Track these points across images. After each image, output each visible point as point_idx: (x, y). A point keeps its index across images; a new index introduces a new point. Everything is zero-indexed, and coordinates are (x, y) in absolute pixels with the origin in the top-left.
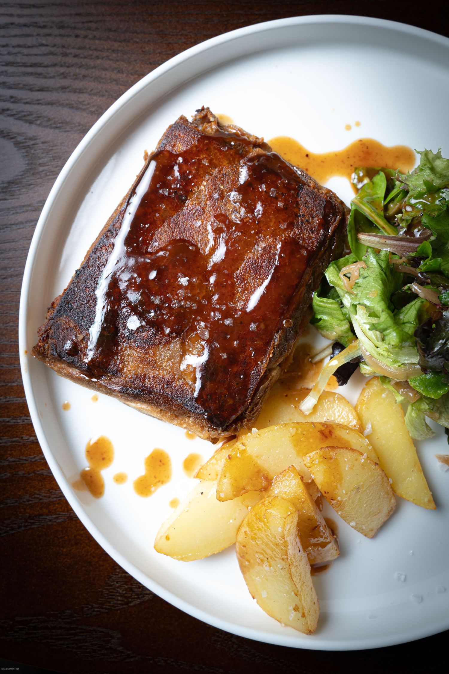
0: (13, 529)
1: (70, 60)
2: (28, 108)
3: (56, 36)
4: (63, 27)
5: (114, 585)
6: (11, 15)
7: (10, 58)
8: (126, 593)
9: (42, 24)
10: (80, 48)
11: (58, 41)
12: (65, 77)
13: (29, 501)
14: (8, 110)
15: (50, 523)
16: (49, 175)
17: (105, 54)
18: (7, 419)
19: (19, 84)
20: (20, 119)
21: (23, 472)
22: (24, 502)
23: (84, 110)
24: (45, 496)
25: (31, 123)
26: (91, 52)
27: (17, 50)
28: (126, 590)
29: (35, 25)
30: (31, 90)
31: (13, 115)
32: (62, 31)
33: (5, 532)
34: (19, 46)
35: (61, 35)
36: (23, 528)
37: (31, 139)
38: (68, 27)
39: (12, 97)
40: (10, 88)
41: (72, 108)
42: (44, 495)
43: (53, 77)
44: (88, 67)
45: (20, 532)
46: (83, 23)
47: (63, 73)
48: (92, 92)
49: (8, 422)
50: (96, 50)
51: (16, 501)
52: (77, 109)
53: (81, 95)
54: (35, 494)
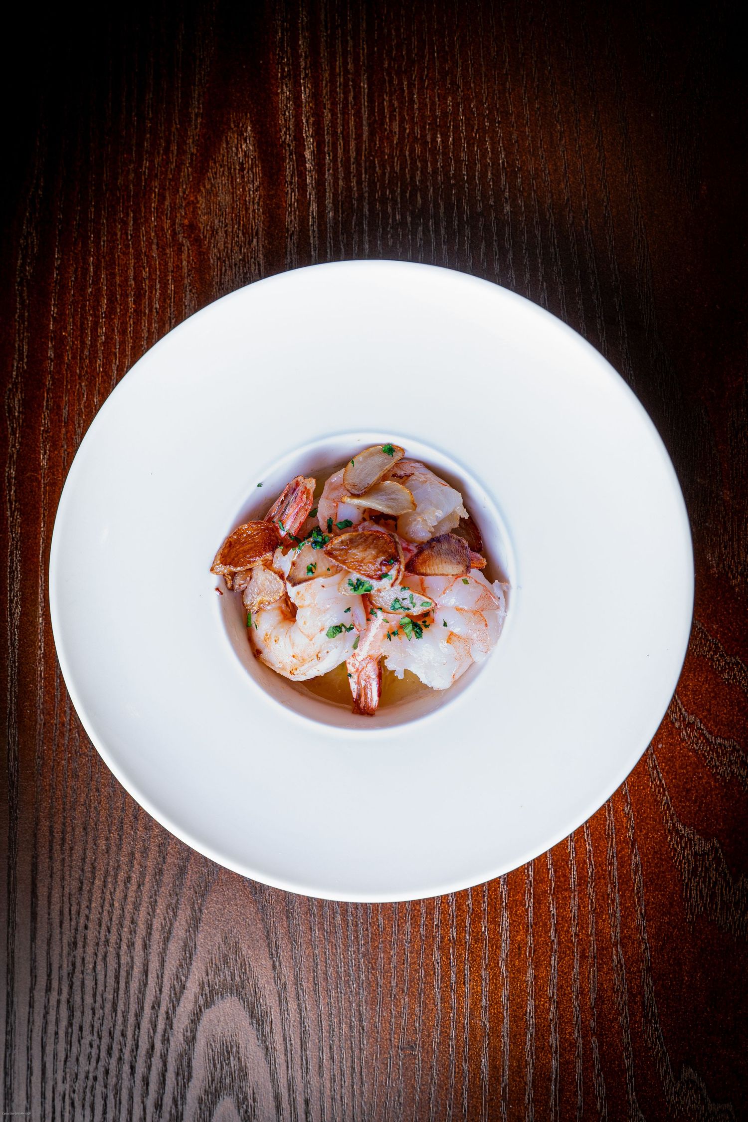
0: (659, 1038)
1: (113, 938)
2: (166, 990)
3: (84, 952)
4: (75, 944)
5: (730, 923)
6: (59, 1002)
7: (108, 1006)
8: (741, 910)
9: (71, 967)
10: (100, 925)
11: (90, 950)
12: (133, 944)
13: (626, 1017)
14: (167, 1013)
15: (653, 994)
16: (245, 969)
17: (108, 896)
18: (529, 1036)
19: (138, 998)
20: (178, 1000)
21: (592, 1021)
22: (627, 1023)
23: (171, 924)
24: (621, 998)
25: (184, 987)
26: (105, 913)
27: (99, 998)
28: (736, 909)
29: (71, 975)
30: (146, 984)
31: (174, 1007)
32: (80, 944)
33: (662, 1047)
34: (94, 995)
35: (84, 947)
36: (658, 1026)
37: (202, 989)
38: (75, 938)
39: (153, 1008)
40: (142, 1008)
41: (168, 938)
42: (619, 999)
43: (132, 958)
44: (122, 917)
45: (662, 1030)
46: (71, 920)
47: (128, 946)
48: (151, 914)
49: (531, 1035)
50: (102, 907)
51: (626, 1031)
52: (170, 932)
53: (154, 927)
54: (618, 1009)
